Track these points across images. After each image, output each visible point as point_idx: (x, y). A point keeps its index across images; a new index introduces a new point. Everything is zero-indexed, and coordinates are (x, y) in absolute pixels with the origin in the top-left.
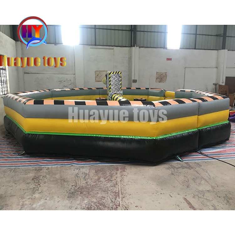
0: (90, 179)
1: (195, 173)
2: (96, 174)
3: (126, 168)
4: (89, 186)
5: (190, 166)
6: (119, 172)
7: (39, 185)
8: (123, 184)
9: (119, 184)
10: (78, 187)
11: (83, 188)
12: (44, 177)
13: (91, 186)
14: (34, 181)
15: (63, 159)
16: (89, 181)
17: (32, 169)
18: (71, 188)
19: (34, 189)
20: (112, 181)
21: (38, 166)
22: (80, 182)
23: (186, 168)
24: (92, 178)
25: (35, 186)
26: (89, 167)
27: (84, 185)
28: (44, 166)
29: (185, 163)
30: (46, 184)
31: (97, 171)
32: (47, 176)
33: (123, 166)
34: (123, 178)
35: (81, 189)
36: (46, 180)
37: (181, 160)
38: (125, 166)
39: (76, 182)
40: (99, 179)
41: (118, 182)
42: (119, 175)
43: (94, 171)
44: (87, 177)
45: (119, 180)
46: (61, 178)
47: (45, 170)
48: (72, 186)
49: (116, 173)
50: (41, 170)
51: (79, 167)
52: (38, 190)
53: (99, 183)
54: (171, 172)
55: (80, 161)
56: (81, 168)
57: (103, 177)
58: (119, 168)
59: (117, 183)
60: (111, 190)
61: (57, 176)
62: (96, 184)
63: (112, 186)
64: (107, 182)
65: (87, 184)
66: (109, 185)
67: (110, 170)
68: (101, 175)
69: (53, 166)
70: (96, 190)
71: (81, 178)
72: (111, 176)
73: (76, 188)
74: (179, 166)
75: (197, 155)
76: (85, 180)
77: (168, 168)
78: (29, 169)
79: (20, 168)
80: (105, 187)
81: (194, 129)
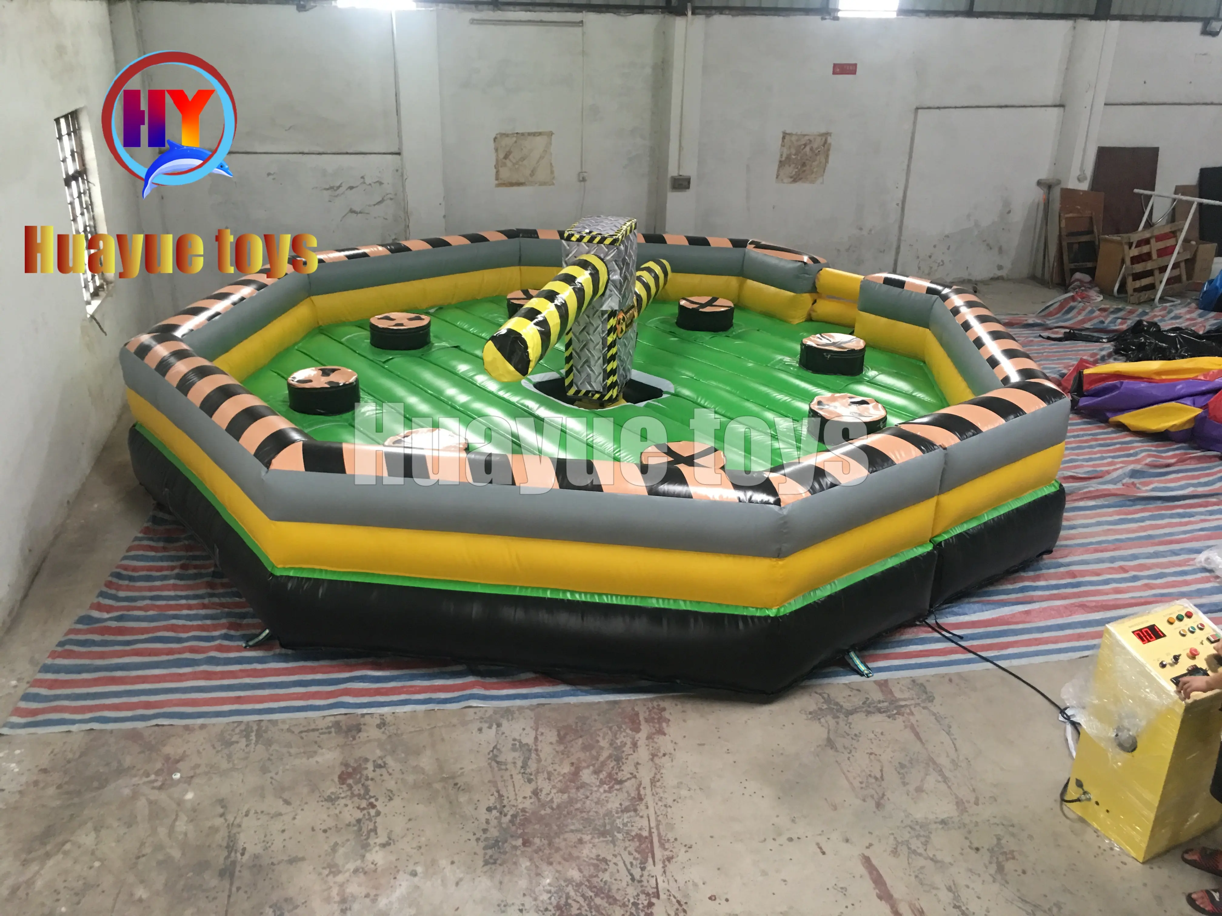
0: (546, 775)
1: (908, 735)
2: (562, 748)
3: (666, 714)
4: (548, 811)
5: (893, 701)
6: (642, 736)
7: (373, 806)
8: (661, 799)
9: (649, 799)
10: (509, 817)
11: (526, 819)
12: (380, 767)
13: (552, 809)
14: (350, 787)
15: (430, 671)
16: (542, 782)
17: (322, 724)
18: (487, 822)
19: (360, 830)
20: (621, 782)
21: (343, 711)
22: (511, 788)
23: (880, 711)
24: (550, 769)
25: (359, 815)
26: (532, 714)
27: (527, 804)
28: (365, 711)
29: (875, 682)
30: (397, 802)
31: (566, 734)
32: (390, 761)
33: (655, 704)
34: (658, 768)
35: (522, 825)
36: (391, 784)
37: (862, 667)
38: (663, 704)
39: (498, 792)
40: (576, 774)
41: (644, 788)
42: (643, 754)
43: (551, 736)
44: (533, 766)
45: (645, 775)
46: (441, 768)
47: (372, 732)
48: (489, 809)
49: (635, 745)
50: (360, 731)
51: (495, 712)
52: (375, 830)
53: (580, 795)
54: (825, 736)
55: (494, 680)
56: (502, 717)
57: (588, 767)
58: (641, 718)
59: (642, 792)
60: (625, 825)
61: (426, 762)
62: (571, 801)
63: (626, 810)
64: (606, 787)
65: (539, 800)
66: (615, 802)
67: (610, 728)
68: (582, 755)
69: (400, 710)
70: (572, 827)
71: (514, 772)
72: (618, 759)
73: (506, 820)
74: (857, 701)
75: (923, 641)
76: (530, 781)
77: (815, 716)
78: (313, 726)
79: (277, 721)
80: (602, 811)
81: (921, 544)
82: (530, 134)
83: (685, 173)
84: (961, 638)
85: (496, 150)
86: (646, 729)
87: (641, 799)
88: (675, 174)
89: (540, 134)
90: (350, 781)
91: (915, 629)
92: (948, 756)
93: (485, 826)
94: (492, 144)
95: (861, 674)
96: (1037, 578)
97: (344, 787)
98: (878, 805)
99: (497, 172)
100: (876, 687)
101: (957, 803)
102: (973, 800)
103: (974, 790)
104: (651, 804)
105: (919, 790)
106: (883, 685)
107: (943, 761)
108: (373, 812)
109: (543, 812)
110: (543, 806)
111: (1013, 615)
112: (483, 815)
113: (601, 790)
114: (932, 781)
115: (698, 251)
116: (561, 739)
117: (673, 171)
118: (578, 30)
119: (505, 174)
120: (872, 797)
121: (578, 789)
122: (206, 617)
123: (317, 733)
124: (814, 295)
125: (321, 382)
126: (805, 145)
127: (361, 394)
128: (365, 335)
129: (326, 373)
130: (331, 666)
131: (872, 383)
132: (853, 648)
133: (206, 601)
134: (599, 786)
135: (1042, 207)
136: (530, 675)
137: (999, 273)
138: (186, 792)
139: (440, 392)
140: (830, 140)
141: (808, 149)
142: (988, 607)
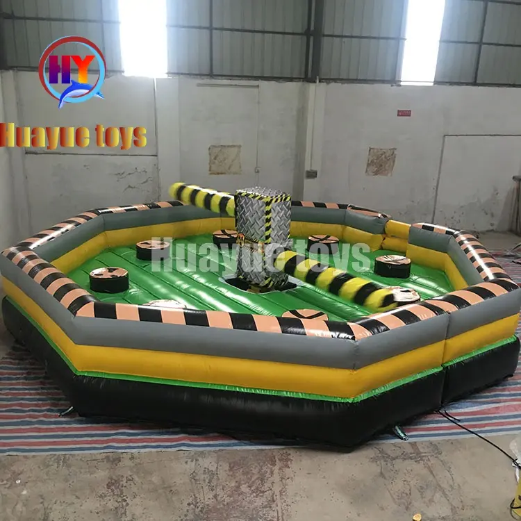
0: (221, 487)
1: (425, 472)
2: (231, 473)
3: (291, 457)
4: (222, 506)
5: (419, 453)
6: (276, 469)
7: (125, 501)
8: (285, 502)
9: (278, 502)
10: (200, 509)
11: (210, 510)
12: (130, 480)
13: (224, 505)
14: (113, 491)
15: (161, 431)
16: (219, 491)
17: (99, 457)
18: (187, 511)
19: (117, 512)
20: (264, 492)
21: (111, 450)
22: (202, 495)
23: (411, 458)
24: (223, 484)
25: (116, 505)
26: (216, 455)
27: (210, 502)
28: (123, 451)
29: (409, 443)
30: (137, 500)
31: (233, 467)
32: (135, 477)
33: (285, 451)
34: (285, 485)
35: (207, 513)
36: (135, 489)
37: (402, 435)
38: (289, 452)
39: (194, 495)
40: (238, 487)
41: (276, 496)
42: (276, 477)
43: (226, 467)
44: (214, 483)
45: (277, 489)
46: (163, 482)
47: (126, 462)
48: (189, 504)
49: (272, 473)
50: (120, 461)
51: (195, 454)
52: (125, 513)
53: (240, 498)
54: (379, 471)
55: (196, 436)
56: (199, 456)
57: (245, 484)
58: (276, 459)
59: (275, 498)
60: (264, 515)
61: (155, 479)
62: (235, 501)
63: (266, 507)
64: (254, 494)
65: (217, 500)
66: (259, 502)
67: (259, 464)
68: (242, 477)
69: (143, 450)
70: (235, 515)
71: (204, 485)
72: (262, 480)
73: (197, 510)
74: (398, 453)
75: (437, 422)
76: (212, 490)
77: (374, 460)
78: (94, 458)
79: (74, 455)
80: (252, 507)
81: (436, 367)
82: (228, 146)
83: (314, 169)
84: (459, 421)
85: (210, 154)
86: (278, 464)
87: (274, 501)
88: (309, 169)
89: (234, 146)
90: (113, 487)
91: (433, 415)
92: (448, 483)
93: (186, 513)
94: (207, 152)
95: (401, 438)
96: (504, 390)
97: (110, 490)
98: (407, 508)
99: (210, 167)
100: (409, 445)
101: (452, 509)
102: (461, 507)
103: (462, 502)
104: (279, 505)
105: (431, 501)
106: (413, 445)
107: (445, 485)
108: (124, 504)
109: (218, 507)
110: (219, 503)
111: (489, 409)
112: (185, 507)
113: (252, 496)
114: (438, 495)
115: (320, 211)
116: (231, 469)
117: (307, 168)
118: (256, 90)
119: (214, 168)
120: (404, 504)
121: (239, 495)
122: (39, 400)
123: (96, 462)
124: (384, 236)
125: (108, 275)
126: (382, 155)
127: (130, 283)
128: (133, 253)
129: (110, 271)
130: (105, 427)
131: (415, 282)
132: (397, 424)
133: (40, 391)
134: (251, 494)
135: (516, 191)
136: (216, 434)
137: (491, 228)
138: (23, 489)
139: (174, 283)
140: (395, 153)
141: (383, 156)
142: (475, 404)
